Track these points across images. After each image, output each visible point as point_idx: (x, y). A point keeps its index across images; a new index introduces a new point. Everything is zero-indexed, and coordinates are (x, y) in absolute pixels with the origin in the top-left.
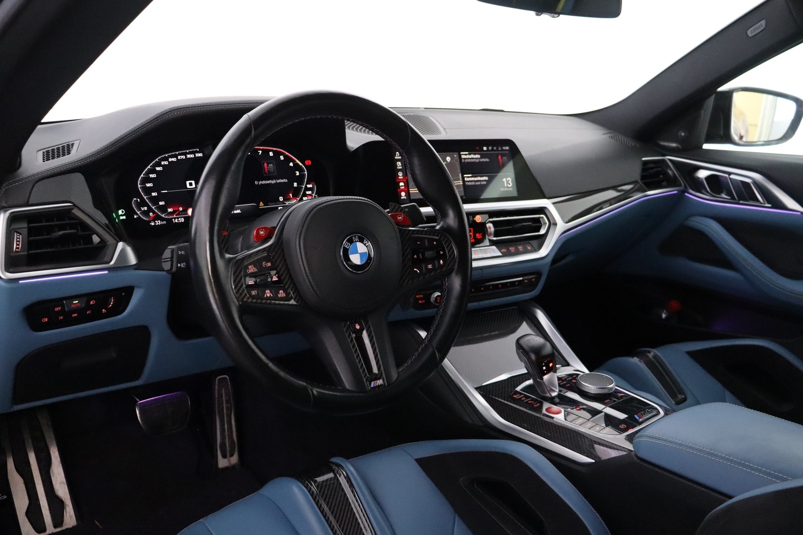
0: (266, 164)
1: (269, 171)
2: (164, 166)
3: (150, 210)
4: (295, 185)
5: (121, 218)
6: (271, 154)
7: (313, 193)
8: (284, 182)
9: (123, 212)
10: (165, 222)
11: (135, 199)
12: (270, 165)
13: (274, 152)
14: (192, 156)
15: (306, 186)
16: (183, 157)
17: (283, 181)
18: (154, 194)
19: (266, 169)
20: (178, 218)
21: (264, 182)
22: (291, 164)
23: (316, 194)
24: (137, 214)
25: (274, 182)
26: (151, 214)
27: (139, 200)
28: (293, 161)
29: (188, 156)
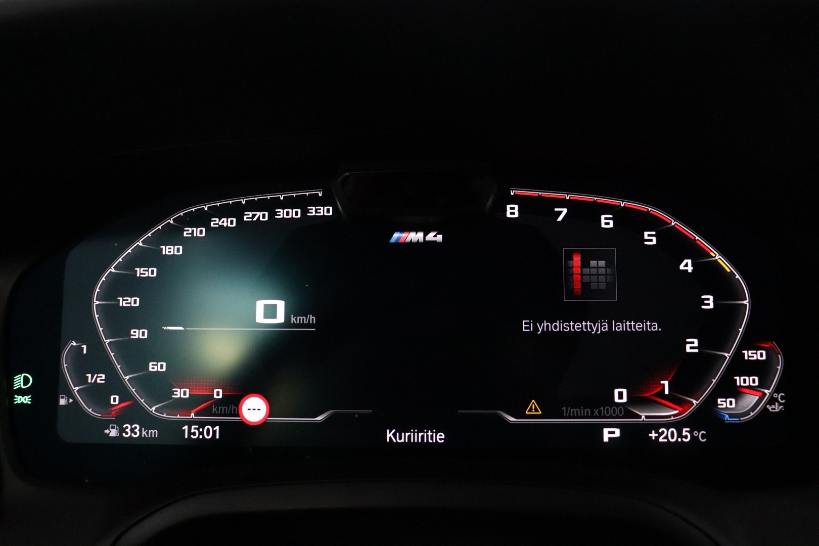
0: (577, 259)
1: (586, 286)
2: (188, 243)
3: (114, 384)
4: (692, 346)
5: (20, 399)
6: (606, 222)
7: (763, 384)
8: (645, 334)
9: (26, 381)
10: (154, 433)
11: (75, 344)
12: (593, 263)
13: (618, 214)
14: (294, 213)
15: (738, 355)
16: (262, 216)
17: (639, 326)
18: (137, 334)
19: (577, 278)
20: (202, 424)
21: (558, 326)
22: (687, 265)
23: (777, 390)
24: (70, 394)
25: (599, 328)
26: (115, 400)
27: (85, 347)
28: (696, 254)
29: (282, 214)
